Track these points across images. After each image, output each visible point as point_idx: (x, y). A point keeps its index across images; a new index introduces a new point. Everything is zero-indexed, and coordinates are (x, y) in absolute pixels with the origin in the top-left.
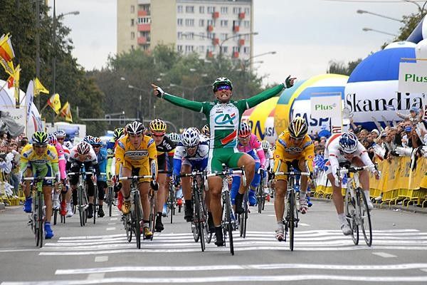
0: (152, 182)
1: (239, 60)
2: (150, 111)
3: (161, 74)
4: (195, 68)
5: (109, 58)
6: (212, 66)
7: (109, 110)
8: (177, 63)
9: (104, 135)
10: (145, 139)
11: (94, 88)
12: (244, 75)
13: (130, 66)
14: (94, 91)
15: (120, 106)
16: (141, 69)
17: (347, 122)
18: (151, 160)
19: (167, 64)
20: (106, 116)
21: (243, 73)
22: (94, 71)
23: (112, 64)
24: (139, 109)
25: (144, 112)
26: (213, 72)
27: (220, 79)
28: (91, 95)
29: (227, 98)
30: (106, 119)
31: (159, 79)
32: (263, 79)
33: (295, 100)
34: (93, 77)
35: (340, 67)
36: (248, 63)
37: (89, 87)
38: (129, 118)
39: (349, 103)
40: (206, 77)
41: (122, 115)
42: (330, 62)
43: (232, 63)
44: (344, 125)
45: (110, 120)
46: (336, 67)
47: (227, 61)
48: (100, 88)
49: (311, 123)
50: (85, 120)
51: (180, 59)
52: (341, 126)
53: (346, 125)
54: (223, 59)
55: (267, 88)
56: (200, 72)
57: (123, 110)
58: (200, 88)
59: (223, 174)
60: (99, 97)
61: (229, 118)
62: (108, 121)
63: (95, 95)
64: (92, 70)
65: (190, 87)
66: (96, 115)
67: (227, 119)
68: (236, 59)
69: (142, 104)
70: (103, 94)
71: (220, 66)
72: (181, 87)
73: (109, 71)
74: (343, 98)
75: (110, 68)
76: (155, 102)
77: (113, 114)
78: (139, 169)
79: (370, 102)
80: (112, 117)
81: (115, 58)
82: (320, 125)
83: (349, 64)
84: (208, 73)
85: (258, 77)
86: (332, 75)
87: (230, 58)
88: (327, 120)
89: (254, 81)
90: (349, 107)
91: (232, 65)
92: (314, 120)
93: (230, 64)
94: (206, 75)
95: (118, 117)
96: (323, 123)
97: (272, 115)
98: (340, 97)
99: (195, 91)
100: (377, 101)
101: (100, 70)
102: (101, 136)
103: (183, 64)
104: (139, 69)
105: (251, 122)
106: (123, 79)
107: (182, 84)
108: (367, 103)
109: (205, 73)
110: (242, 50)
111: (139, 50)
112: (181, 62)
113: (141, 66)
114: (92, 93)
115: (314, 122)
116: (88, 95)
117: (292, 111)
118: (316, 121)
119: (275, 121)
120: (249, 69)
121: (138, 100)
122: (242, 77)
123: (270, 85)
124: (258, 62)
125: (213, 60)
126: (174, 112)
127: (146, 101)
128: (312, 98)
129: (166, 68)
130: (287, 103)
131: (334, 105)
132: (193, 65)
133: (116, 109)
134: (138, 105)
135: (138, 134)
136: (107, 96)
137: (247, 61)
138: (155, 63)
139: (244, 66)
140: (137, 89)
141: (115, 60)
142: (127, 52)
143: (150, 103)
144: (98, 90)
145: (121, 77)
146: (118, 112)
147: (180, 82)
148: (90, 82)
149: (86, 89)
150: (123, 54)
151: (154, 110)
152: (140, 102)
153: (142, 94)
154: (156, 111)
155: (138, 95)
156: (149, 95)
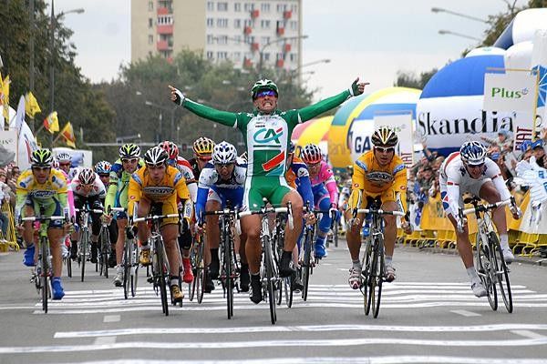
1: (285, 71)
2: (173, 131)
3: (186, 87)
4: (229, 79)
5: (121, 67)
6: (250, 77)
7: (121, 132)
8: (206, 73)
11: (103, 105)
12: (290, 89)
13: (147, 77)
15: (134, 128)
16: (161, 81)
19: (193, 74)
20: (117, 140)
21: (289, 86)
22: (102, 84)
23: (126, 74)
24: (159, 131)
25: (165, 135)
27: (261, 82)
28: (99, 114)
29: (271, 108)
30: (117, 143)
32: (314, 94)
33: (354, 120)
34: (102, 91)
35: (410, 79)
36: (295, 74)
37: (96, 103)
38: (148, 142)
39: (422, 124)
40: (243, 92)
41: (137, 138)
42: (398, 73)
43: (275, 73)
44: (416, 152)
46: (406, 79)
47: (269, 70)
48: (110, 105)
50: (92, 145)
51: (211, 68)
52: (412, 152)
53: (418, 152)
54: (264, 69)
56: (234, 84)
57: (138, 133)
58: (235, 105)
59: (261, 212)
60: (108, 116)
61: (274, 134)
63: (104, 113)
64: (99, 82)
65: (223, 103)
66: (104, 138)
67: (271, 136)
68: (281, 69)
69: (163, 125)
70: (113, 112)
73: (121, 83)
74: (414, 118)
75: (122, 80)
76: (179, 122)
77: (126, 138)
79: (448, 123)
80: (125, 141)
81: (128, 67)
83: (422, 75)
84: (245, 86)
85: (308, 91)
86: (400, 88)
87: (273, 68)
89: (303, 96)
90: (422, 128)
91: (275, 76)
93: (273, 75)
94: (243, 89)
97: (325, 138)
98: (410, 116)
99: (230, 109)
100: (456, 122)
101: (110, 82)
103: (214, 75)
104: (159, 81)
106: (138, 93)
107: (212, 99)
108: (445, 124)
109: (241, 86)
110: (288, 58)
111: (159, 57)
112: (212, 72)
113: (162, 78)
114: (100, 111)
116: (94, 113)
117: (350, 134)
119: (330, 146)
120: (296, 81)
121: (158, 120)
122: (288, 91)
125: (252, 69)
127: (169, 122)
128: (374, 117)
129: (193, 80)
130: (344, 124)
131: (404, 126)
132: (227, 77)
133: (130, 131)
134: (157, 126)
136: (118, 115)
137: (295, 71)
138: (178, 73)
139: (291, 78)
140: (158, 106)
141: (129, 70)
142: (144, 59)
143: (172, 124)
144: (107, 107)
145: (135, 91)
146: (132, 135)
147: (210, 97)
148: (98, 98)
149: (92, 106)
150: (138, 62)
151: (178, 132)
152: (160, 122)
153: (163, 113)
154: (180, 133)
155: (158, 114)
156: (170, 114)
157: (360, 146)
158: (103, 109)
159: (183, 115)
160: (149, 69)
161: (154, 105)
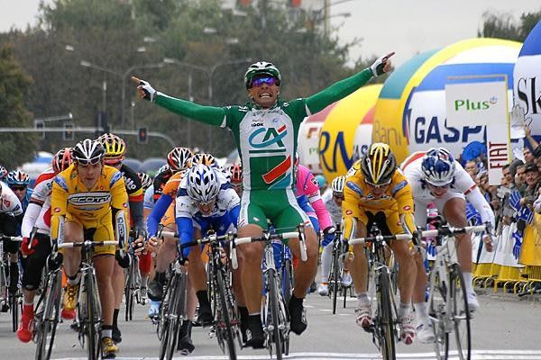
0: (118, 252)
1: (303, 11)
2: (124, 111)
3: (146, 39)
4: (214, 26)
5: (41, 6)
6: (249, 22)
7: (42, 111)
8: (177, 16)
9: (31, 160)
10: (105, 171)
11: (13, 67)
12: (312, 41)
13: (83, 23)
14: (12, 72)
15: (63, 103)
16: (106, 29)
17: (520, 134)
18: (115, 211)
19: (158, 19)
20: (36, 122)
21: (310, 37)
22: (11, 33)
23: (49, 18)
24: (103, 107)
25: (111, 114)
26: (250, 34)
27: (258, 64)
28: (6, 80)
29: (270, 100)
30: (35, 128)
31: (142, 50)
32: (350, 49)
33: (414, 90)
34: (11, 45)
35: (504, 24)
36: (320, 17)
37: (3, 65)
38: (82, 126)
39: (522, 96)
40: (237, 45)
41: (69, 120)
42: (484, 15)
43: (287, 16)
44: (513, 141)
45: (45, 130)
46: (497, 24)
47: (278, 12)
48: (24, 66)
49: (446, 136)
51: (184, 7)
52: (508, 141)
53: (516, 141)
54: (270, 9)
55: (359, 66)
56: (222, 34)
57: (69, 111)
58: (223, 66)
59: (264, 239)
60: (21, 84)
61: (275, 135)
62: (42, 133)
63: (15, 80)
64: (8, 31)
65: (204, 64)
66: (15, 121)
67: (272, 137)
68: (297, 9)
69: (109, 98)
70: (29, 78)
71: (264, 22)
72: (187, 65)
73: (42, 32)
74: (510, 86)
75: (44, 27)
77: (50, 119)
78: (93, 230)
80: (49, 125)
81: (53, 7)
82: (465, 140)
83: (523, 17)
84: (240, 37)
85: (341, 45)
86: (488, 40)
87: (284, 7)
88: (478, 129)
89: (332, 52)
90: (523, 103)
91: (288, 21)
92: (452, 129)
93: (284, 19)
94: (236, 41)
95: (59, 124)
96: (470, 136)
97: (368, 119)
98: (504, 84)
99: (215, 72)
101: (24, 30)
102: (25, 162)
103: (189, 19)
104: (101, 28)
105: (327, 135)
106: (69, 48)
107: (187, 58)
109: (234, 36)
112: (186, 14)
113: (106, 24)
114: (8, 77)
115: (451, 135)
117: (407, 112)
118: (456, 132)
119: (375, 132)
120: (321, 28)
121: (100, 90)
122: (308, 44)
123: (363, 60)
124: (341, 15)
125: (250, 10)
127: (117, 93)
128: (447, 86)
129: (157, 28)
130: (398, 97)
131: (493, 101)
132: (210, 21)
133: (57, 108)
134: (99, 100)
135: (93, 161)
136: (37, 83)
137: (320, 12)
138: (133, 16)
139: (312, 23)
140: (99, 68)
141: (54, 12)
143: (123, 97)
144: (20, 71)
145: (65, 44)
146: (60, 114)
147: (184, 54)
148: (4, 55)
151: (132, 110)
152: (104, 95)
153: (108, 80)
154: (135, 112)
155: (101, 81)
156: (121, 81)
157: (422, 132)
160: (86, 9)
161: (95, 66)
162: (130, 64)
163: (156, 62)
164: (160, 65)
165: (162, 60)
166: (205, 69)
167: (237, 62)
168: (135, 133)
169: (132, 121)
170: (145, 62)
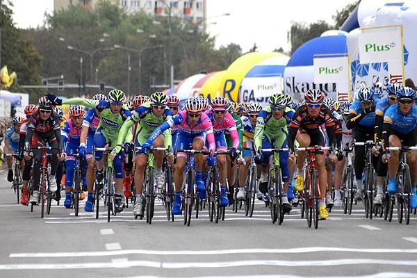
1: (192, 18)
2: (92, 74)
3: (105, 35)
5: (45, 14)
7: (47, 73)
11: (32, 51)
12: (196, 36)
13: (69, 24)
15: (58, 70)
16: (82, 28)
20: (43, 80)
23: (49, 21)
26: (161, 31)
28: (29, 59)
31: (102, 40)
35: (302, 28)
36: (202, 20)
37: (26, 50)
39: (288, 85)
40: (154, 38)
41: (61, 79)
43: (182, 20)
46: (298, 27)
49: (257, 99)
50: (25, 87)
51: (125, 16)
57: (61, 74)
58: (147, 50)
60: (37, 60)
63: (33, 59)
65: (136, 48)
68: (188, 16)
69: (84, 67)
70: (41, 57)
72: (126, 48)
73: (46, 29)
75: (47, 26)
76: (97, 65)
77: (50, 79)
79: (308, 85)
81: (52, 15)
84: (156, 33)
85: (211, 36)
89: (206, 40)
90: (289, 88)
91: (182, 23)
93: (180, 22)
94: (154, 36)
99: (142, 53)
100: (314, 84)
101: (35, 28)
104: (79, 28)
106: (62, 39)
107: (126, 45)
108: (305, 85)
109: (153, 34)
110: (194, 5)
111: (79, 5)
113: (82, 24)
114: (30, 57)
116: (25, 58)
120: (201, 27)
121: (80, 63)
126: (119, 76)
127: (88, 64)
129: (112, 28)
132: (141, 26)
133: (54, 72)
134: (79, 68)
136: (45, 60)
137: (201, 18)
138: (98, 21)
139: (197, 25)
140: (78, 50)
141: (52, 18)
142: (66, 8)
143: (92, 66)
144: (36, 53)
145: (59, 37)
146: (56, 76)
147: (125, 43)
148: (27, 45)
149: (23, 52)
150: (61, 9)
151: (96, 74)
152: (81, 65)
153: (83, 56)
154: (98, 74)
155: (79, 57)
156: (90, 57)
158: (31, 54)
159: (101, 58)
160: (70, 16)
161: (76, 49)
162: (95, 48)
163: (110, 46)
164: (112, 49)
165: (113, 46)
166: (137, 51)
167: (154, 47)
168: (99, 86)
169: (96, 80)
170: (104, 46)
